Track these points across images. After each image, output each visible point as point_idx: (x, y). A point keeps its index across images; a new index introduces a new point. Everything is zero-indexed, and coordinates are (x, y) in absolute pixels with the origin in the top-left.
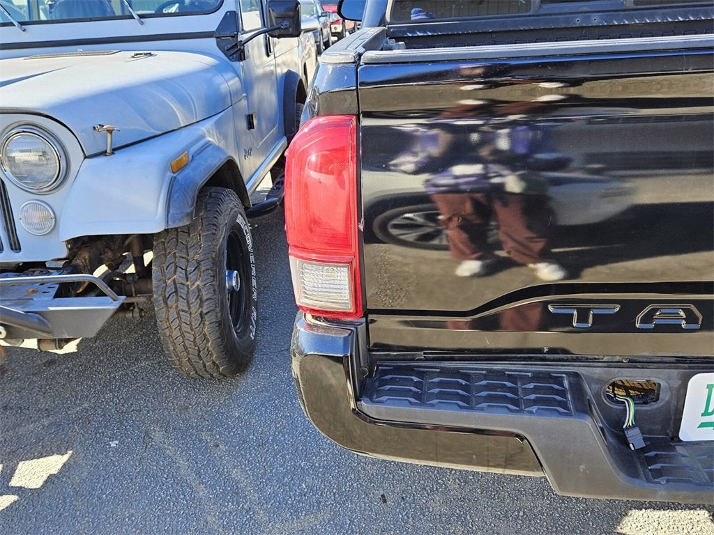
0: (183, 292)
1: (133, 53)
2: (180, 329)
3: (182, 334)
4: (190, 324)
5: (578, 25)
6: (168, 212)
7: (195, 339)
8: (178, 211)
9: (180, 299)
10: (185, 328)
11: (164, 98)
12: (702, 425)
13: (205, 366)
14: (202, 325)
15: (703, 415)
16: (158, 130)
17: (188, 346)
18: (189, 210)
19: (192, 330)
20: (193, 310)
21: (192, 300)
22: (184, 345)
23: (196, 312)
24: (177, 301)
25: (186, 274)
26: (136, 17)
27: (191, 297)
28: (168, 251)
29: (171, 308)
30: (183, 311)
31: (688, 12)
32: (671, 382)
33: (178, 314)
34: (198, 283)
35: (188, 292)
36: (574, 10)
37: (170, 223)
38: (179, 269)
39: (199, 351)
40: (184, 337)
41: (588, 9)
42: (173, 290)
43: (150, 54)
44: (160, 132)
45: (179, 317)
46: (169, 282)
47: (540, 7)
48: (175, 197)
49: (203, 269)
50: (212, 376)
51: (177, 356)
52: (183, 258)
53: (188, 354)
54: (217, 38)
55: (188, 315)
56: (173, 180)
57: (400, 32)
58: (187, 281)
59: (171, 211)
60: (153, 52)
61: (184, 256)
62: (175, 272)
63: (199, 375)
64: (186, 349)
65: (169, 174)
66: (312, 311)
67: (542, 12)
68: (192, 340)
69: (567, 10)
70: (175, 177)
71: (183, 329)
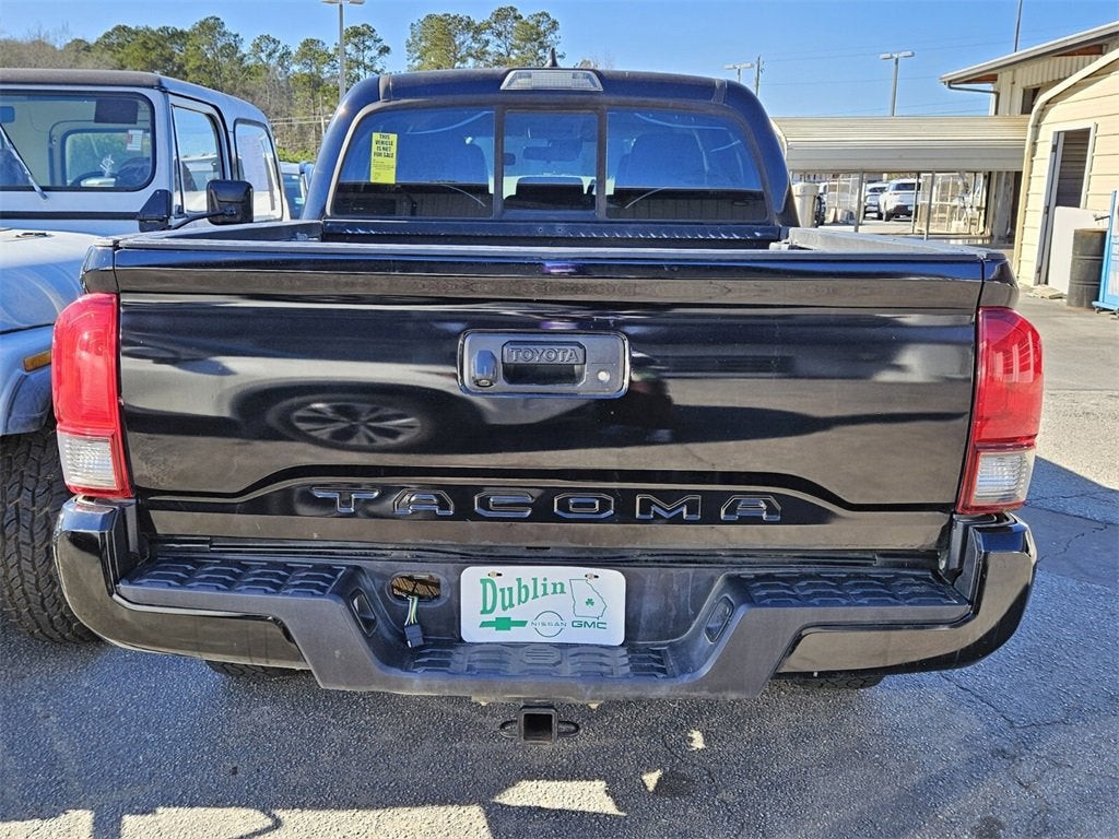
0: (26, 519)
1: (20, 232)
2: (19, 568)
3: (21, 574)
4: (33, 562)
5: (540, 235)
6: (9, 415)
7: (37, 582)
8: (23, 416)
9: (22, 528)
10: (26, 565)
11: (38, 286)
12: (484, 624)
13: (51, 621)
14: (47, 563)
15: (482, 613)
16: (24, 323)
17: (28, 591)
18: (38, 415)
19: (35, 569)
20: (37, 543)
21: (37, 529)
22: (23, 590)
23: (41, 545)
24: (17, 530)
25: (33, 498)
26: (37, 188)
27: (36, 526)
28: (14, 468)
29: (9, 539)
30: (24, 543)
31: (662, 229)
32: (449, 577)
33: (18, 547)
34: (47, 509)
35: (33, 520)
36: (542, 219)
37: (9, 427)
38: (25, 491)
39: (43, 599)
40: (23, 579)
41: (555, 218)
42: (14, 517)
43: (45, 235)
44: (27, 326)
45: (18, 551)
46: (10, 506)
47: (503, 212)
48: (22, 397)
49: (55, 492)
50: (63, 636)
51: (14, 604)
52: (31, 477)
53: (29, 602)
54: (141, 220)
55: (30, 549)
56: (22, 381)
57: (338, 227)
58: (34, 505)
59: (14, 413)
60: (48, 233)
61: (33, 474)
62: (19, 495)
63: (44, 634)
64: (25, 594)
65: (19, 372)
66: (84, 490)
67: (504, 218)
68: (34, 582)
69: (531, 218)
70: (27, 376)
71: (23, 568)
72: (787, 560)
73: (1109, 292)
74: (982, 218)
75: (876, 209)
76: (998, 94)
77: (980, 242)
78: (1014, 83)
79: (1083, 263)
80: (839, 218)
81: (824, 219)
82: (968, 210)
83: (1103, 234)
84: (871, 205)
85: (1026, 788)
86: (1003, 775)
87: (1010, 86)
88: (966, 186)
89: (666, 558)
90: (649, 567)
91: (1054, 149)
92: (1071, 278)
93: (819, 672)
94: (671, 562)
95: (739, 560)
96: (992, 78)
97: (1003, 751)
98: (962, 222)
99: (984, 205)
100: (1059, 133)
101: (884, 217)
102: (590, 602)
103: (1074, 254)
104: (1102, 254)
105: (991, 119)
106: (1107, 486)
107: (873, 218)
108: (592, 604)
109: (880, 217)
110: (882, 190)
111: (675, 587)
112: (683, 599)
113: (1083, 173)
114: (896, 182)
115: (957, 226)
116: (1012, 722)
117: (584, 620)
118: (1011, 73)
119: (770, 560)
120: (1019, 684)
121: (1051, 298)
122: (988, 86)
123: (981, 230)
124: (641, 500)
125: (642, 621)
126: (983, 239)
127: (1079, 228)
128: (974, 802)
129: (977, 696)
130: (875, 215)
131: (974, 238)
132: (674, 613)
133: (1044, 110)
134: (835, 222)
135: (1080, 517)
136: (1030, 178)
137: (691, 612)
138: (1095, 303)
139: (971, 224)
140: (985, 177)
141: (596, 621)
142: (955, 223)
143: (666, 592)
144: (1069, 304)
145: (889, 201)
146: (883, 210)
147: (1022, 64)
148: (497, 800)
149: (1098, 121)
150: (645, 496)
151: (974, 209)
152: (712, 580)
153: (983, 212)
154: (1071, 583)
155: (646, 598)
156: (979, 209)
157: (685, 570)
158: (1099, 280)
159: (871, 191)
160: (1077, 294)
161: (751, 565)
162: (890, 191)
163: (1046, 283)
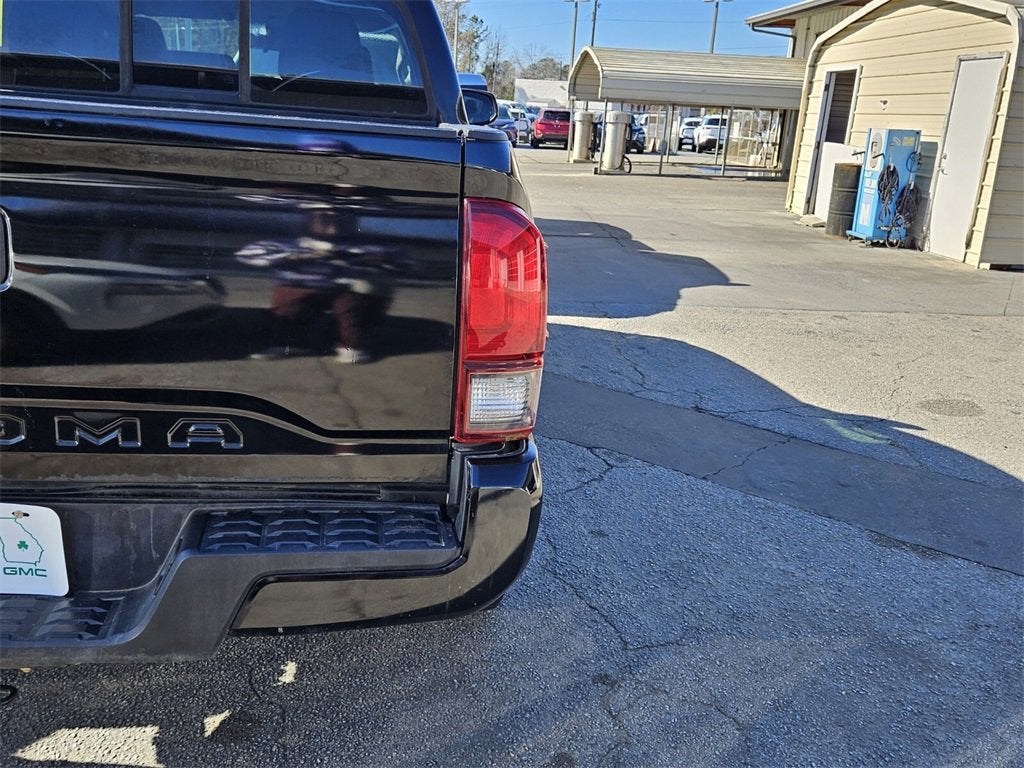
67: (134, 93)
72: (276, 493)
73: (860, 222)
74: (776, 153)
75: (691, 141)
76: (795, 38)
77: (773, 175)
78: (809, 29)
79: (841, 195)
80: (657, 148)
81: (644, 148)
82: (765, 145)
83: (859, 168)
84: (687, 138)
85: (614, 717)
86: (595, 703)
87: (805, 31)
88: (765, 123)
89: (127, 491)
90: (97, 502)
91: (827, 88)
92: (831, 208)
93: (284, 628)
94: (134, 495)
95: (218, 493)
96: (790, 24)
97: (606, 676)
98: (759, 157)
99: (778, 142)
100: (831, 73)
101: (697, 149)
102: (23, 545)
103: (834, 186)
104: (856, 187)
105: (787, 60)
106: (804, 401)
107: (688, 150)
108: (26, 547)
109: (694, 150)
110: (697, 124)
111: (133, 526)
112: (143, 540)
113: (849, 112)
114: (708, 117)
115: (754, 160)
116: (626, 643)
117: (18, 566)
118: (806, 19)
119: (256, 493)
120: (648, 602)
121: (815, 226)
122: (787, 31)
123: (775, 164)
124: (59, 422)
125: (94, 567)
126: (776, 172)
127: (838, 162)
128: (554, 736)
129: (603, 616)
130: (690, 147)
131: (768, 171)
132: (133, 556)
133: (819, 52)
134: (654, 152)
135: (769, 430)
136: (806, 115)
137: (155, 555)
138: (848, 232)
139: (767, 158)
140: (780, 116)
141: (34, 567)
142: (752, 157)
143: (121, 531)
144: (827, 232)
145: (702, 134)
146: (696, 142)
147: (817, 10)
148: (19, 754)
149: (863, 63)
150: (66, 418)
151: (770, 145)
152: (180, 517)
153: (777, 147)
154: (738, 496)
155: (97, 539)
156: (774, 144)
157: (144, 506)
158: (853, 211)
159: (688, 124)
160: (834, 224)
161: (226, 499)
162: (703, 125)
163: (813, 213)
